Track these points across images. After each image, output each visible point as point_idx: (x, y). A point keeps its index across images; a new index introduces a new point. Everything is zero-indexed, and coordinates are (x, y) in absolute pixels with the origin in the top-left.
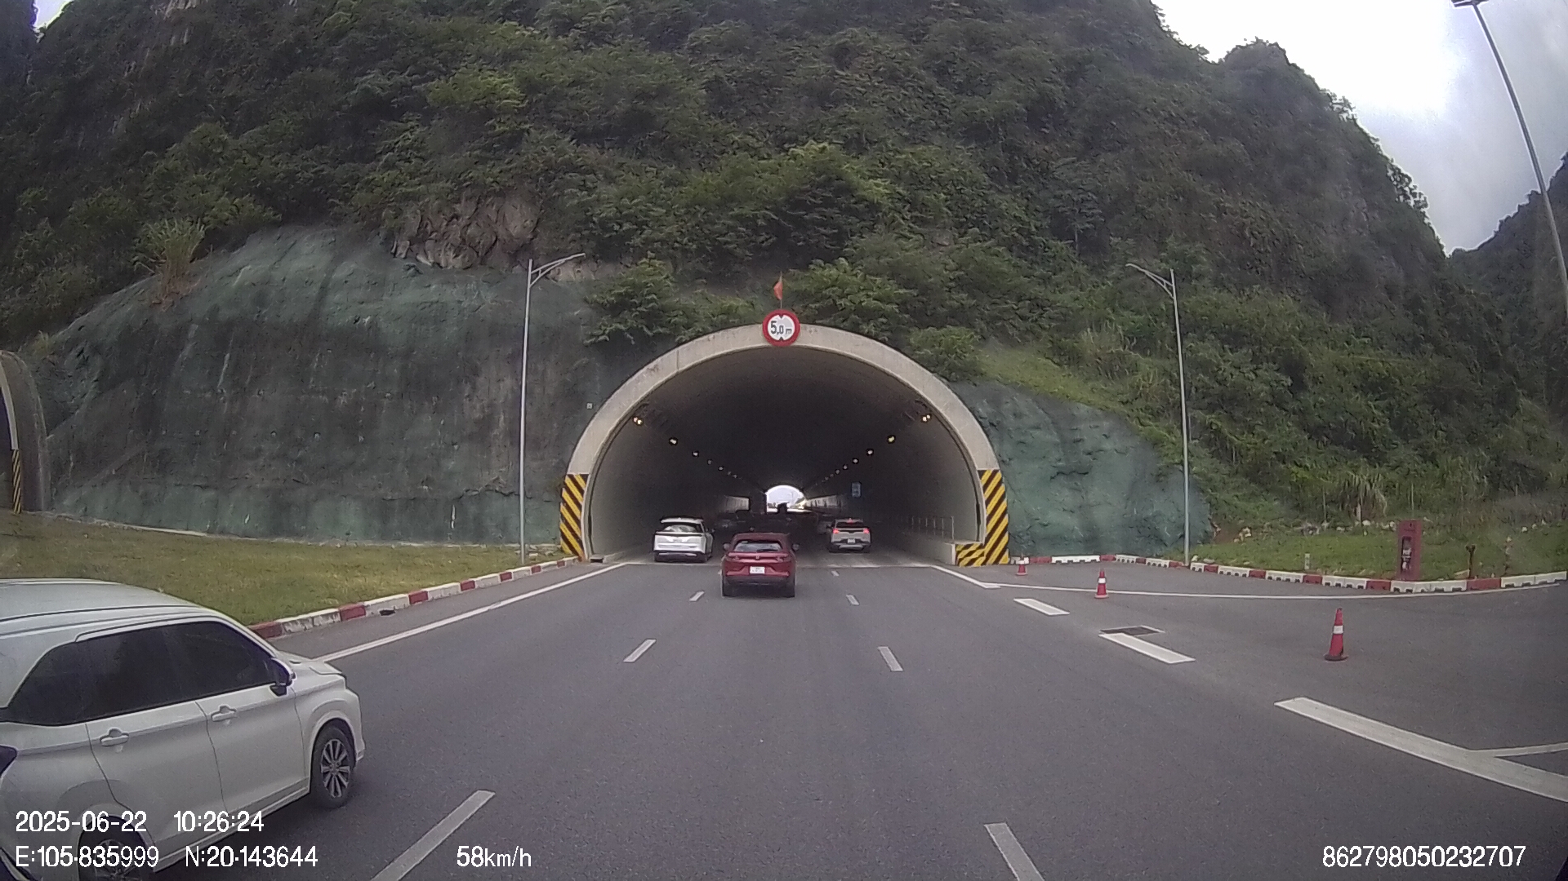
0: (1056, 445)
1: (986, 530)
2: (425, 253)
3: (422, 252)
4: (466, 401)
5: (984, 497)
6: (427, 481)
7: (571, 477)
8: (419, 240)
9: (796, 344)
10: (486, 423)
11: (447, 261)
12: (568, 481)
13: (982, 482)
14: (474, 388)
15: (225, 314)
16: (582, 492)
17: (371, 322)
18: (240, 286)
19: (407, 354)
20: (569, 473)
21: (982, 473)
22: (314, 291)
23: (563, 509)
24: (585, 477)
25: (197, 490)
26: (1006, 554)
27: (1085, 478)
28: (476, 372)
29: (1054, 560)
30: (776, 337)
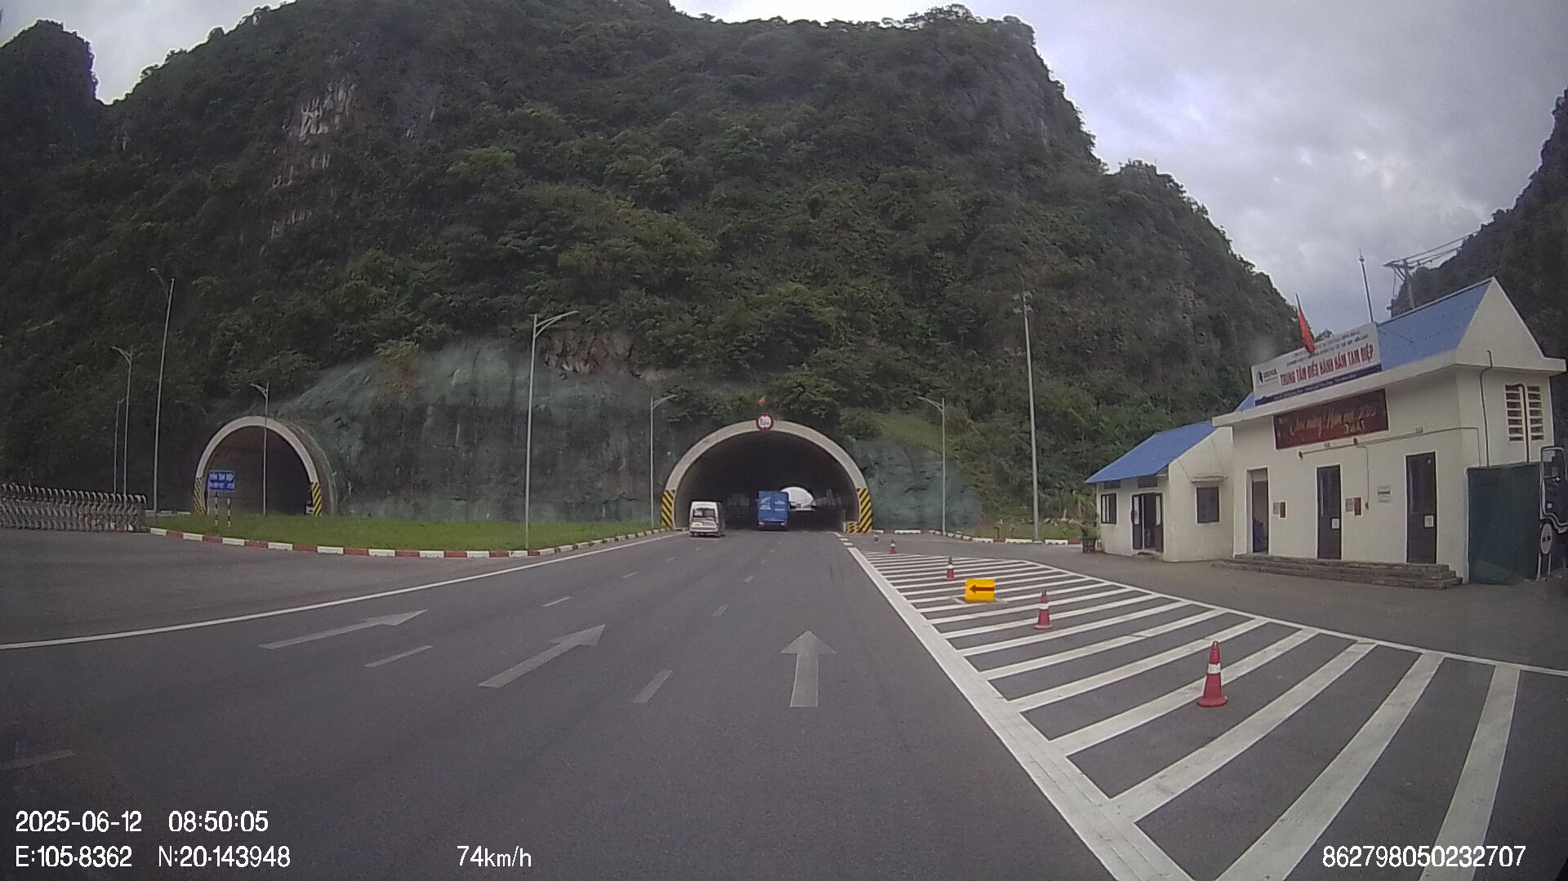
0: (909, 474)
1: (861, 516)
2: (567, 363)
3: (564, 362)
4: (605, 453)
5: (860, 500)
6: (589, 493)
7: (668, 492)
8: (563, 355)
9: (773, 429)
10: (617, 462)
11: (580, 368)
12: (666, 494)
13: (859, 493)
14: (608, 445)
15: (450, 401)
16: (672, 498)
17: (546, 408)
18: (457, 385)
19: (569, 426)
20: (667, 488)
21: (858, 490)
22: (507, 388)
23: (663, 507)
24: (673, 491)
25: (453, 501)
26: (871, 528)
27: (925, 492)
28: (608, 436)
29: (896, 532)
30: (762, 426)
